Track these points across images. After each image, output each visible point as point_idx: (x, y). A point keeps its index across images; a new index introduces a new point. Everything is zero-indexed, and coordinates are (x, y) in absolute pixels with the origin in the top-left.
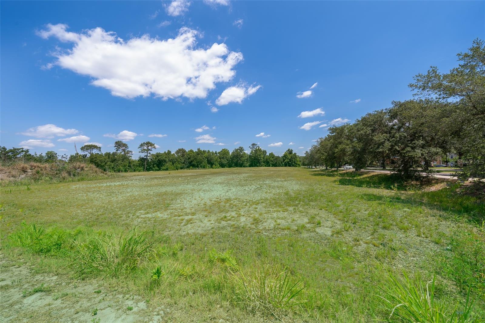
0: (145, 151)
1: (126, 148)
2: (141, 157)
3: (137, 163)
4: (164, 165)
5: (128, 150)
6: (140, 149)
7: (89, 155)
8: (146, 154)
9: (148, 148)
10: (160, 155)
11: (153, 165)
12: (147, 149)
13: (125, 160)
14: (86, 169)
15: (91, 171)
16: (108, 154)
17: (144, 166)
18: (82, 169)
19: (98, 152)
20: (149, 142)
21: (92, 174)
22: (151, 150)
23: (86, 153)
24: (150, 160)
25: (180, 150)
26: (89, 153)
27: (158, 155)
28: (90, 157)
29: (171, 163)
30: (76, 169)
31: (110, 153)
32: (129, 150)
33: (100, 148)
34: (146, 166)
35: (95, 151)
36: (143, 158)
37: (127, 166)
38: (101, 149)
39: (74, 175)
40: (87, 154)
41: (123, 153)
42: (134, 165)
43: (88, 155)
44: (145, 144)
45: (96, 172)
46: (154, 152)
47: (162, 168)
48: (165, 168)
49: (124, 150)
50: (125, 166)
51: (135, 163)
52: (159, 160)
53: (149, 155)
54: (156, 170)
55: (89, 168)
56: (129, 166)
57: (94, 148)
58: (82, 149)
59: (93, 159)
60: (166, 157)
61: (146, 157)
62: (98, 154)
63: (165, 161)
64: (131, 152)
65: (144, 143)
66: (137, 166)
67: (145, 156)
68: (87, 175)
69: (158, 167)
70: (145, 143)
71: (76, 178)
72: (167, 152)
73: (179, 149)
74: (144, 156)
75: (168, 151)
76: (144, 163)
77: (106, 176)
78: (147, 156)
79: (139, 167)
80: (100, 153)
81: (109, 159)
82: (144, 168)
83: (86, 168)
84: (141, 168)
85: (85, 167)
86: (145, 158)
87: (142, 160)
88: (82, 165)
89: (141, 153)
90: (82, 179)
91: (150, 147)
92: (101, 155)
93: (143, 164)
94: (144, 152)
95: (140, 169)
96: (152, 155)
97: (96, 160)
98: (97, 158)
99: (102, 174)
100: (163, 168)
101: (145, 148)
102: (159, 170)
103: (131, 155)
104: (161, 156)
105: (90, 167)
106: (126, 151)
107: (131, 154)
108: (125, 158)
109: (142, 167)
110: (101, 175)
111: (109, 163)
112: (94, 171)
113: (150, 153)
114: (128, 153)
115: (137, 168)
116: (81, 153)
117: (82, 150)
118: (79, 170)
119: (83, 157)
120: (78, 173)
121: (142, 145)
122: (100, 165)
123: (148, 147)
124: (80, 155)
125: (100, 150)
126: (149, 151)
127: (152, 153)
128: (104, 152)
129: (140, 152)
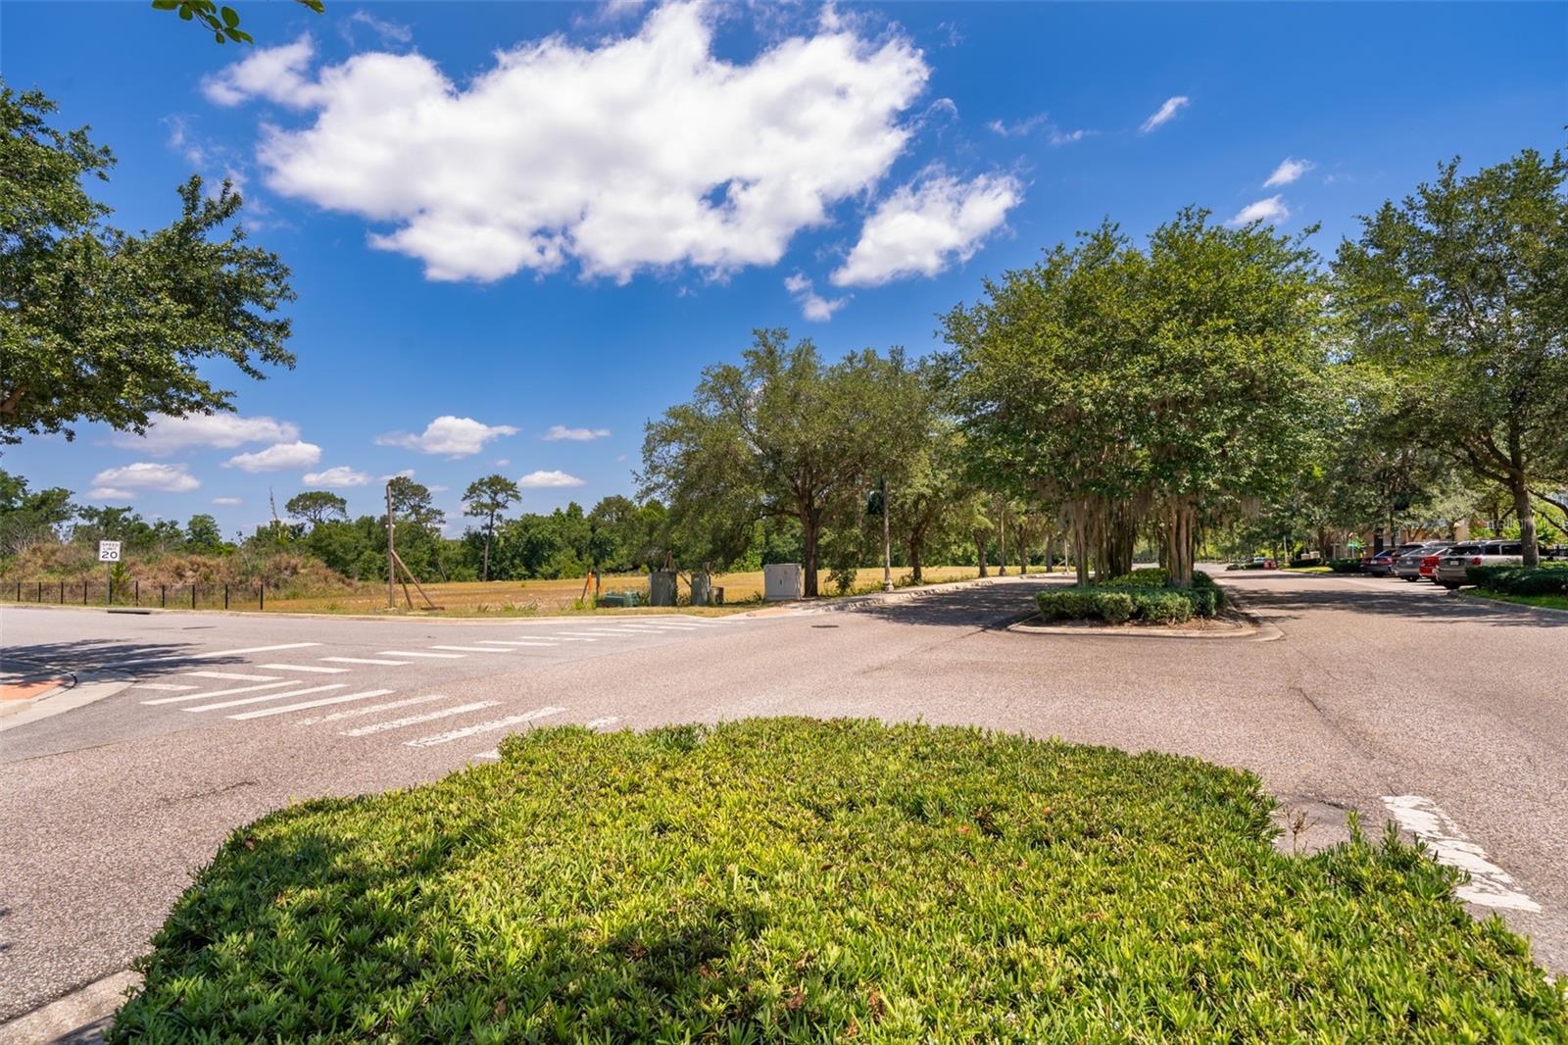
0: (486, 511)
1: (421, 500)
2: (472, 532)
3: (455, 553)
4: (547, 560)
5: (428, 506)
6: (468, 502)
7: (309, 528)
8: (488, 521)
9: (493, 499)
10: (535, 522)
11: (514, 557)
12: (489, 501)
13: (418, 543)
14: (302, 571)
15: (313, 577)
16: (366, 524)
17: (482, 563)
18: (294, 571)
19: (338, 517)
20: (497, 477)
21: (317, 585)
22: (503, 506)
23: (302, 520)
24: (502, 543)
25: (608, 501)
26: (312, 520)
27: (527, 524)
28: (314, 533)
29: (574, 552)
30: (281, 572)
31: (372, 518)
32: (434, 505)
33: (343, 502)
34: (487, 562)
35: (328, 514)
36: (477, 536)
37: (424, 564)
38: (347, 507)
39: (277, 586)
40: (303, 525)
41: (413, 518)
42: (447, 560)
43: (306, 527)
44: (486, 483)
45: (326, 579)
46: (514, 512)
47: (541, 570)
48: (551, 571)
49: (416, 509)
50: (417, 563)
51: (450, 554)
52: (529, 541)
53: (497, 523)
54: (521, 577)
55: (311, 567)
56: (431, 564)
57: (326, 504)
58: (291, 506)
59: (320, 540)
60: (554, 531)
61: (487, 532)
62: (338, 522)
63: (552, 545)
64: (440, 513)
65: (481, 483)
66: (458, 563)
67: (483, 528)
68: (305, 585)
69: (528, 567)
70: (486, 480)
71: (283, 593)
72: (564, 510)
73: (606, 499)
74: (480, 530)
75: (572, 505)
76: (482, 554)
77: (349, 589)
78: (490, 527)
79: (465, 566)
80: (343, 520)
81: (370, 539)
82: (482, 572)
83: (304, 567)
84: (472, 571)
85: (300, 566)
86: (485, 535)
87: (475, 541)
88: (293, 562)
89: (469, 516)
90: (295, 596)
91: (500, 498)
92: (346, 528)
93: (477, 554)
94: (481, 514)
95: (466, 572)
96: (507, 523)
97: (330, 545)
98: (334, 536)
99: (341, 585)
100: (545, 569)
101: (486, 499)
102: (532, 576)
103: (437, 526)
104: (538, 525)
105: (313, 566)
106: (423, 511)
107: (440, 521)
108: (416, 536)
109: (476, 566)
110: (336, 586)
111: (367, 553)
112: (322, 578)
113: (499, 517)
114: (427, 520)
115: (456, 572)
116: (288, 520)
117: (290, 510)
118: (288, 572)
119: (294, 533)
120: (286, 581)
121: (473, 489)
122: (342, 558)
123: (496, 494)
124: (284, 529)
125: (343, 510)
126: (498, 511)
127: (506, 515)
128: (354, 515)
129: (466, 514)
